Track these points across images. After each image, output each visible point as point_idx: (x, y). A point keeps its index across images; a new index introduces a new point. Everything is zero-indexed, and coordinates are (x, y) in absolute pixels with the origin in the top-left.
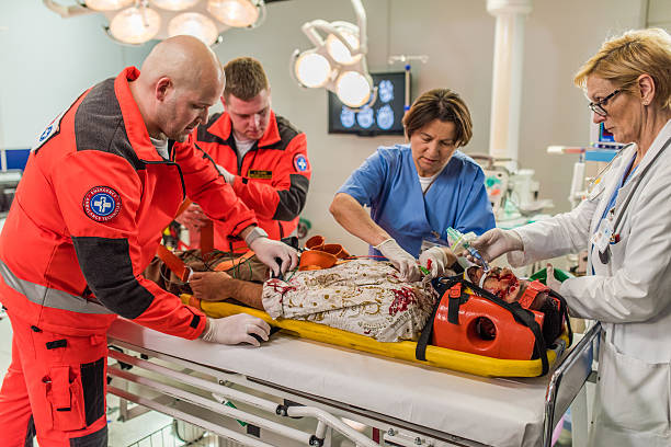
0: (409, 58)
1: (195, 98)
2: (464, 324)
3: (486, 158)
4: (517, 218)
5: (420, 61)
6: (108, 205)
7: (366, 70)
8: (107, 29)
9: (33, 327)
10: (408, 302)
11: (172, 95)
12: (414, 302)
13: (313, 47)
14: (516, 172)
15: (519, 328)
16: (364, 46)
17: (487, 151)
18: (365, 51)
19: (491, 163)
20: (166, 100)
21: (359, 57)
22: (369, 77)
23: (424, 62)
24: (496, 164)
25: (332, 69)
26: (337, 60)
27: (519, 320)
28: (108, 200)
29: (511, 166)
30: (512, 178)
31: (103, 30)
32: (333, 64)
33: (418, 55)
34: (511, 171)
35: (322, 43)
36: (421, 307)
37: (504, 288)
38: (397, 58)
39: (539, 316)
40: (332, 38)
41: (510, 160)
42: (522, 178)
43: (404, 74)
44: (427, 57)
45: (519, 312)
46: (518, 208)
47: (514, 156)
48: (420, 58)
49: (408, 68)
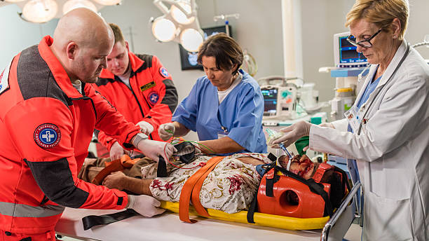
0: (227, 16)
1: (96, 53)
2: (277, 196)
3: (281, 79)
4: (305, 116)
5: (234, 18)
6: (52, 136)
7: (199, 27)
8: (21, 14)
9: (6, 232)
10: (240, 184)
11: (79, 54)
12: (244, 183)
13: (162, 14)
14: (301, 86)
15: (314, 196)
16: (195, 11)
17: (283, 74)
18: (196, 14)
19: (285, 82)
20: (76, 57)
21: (192, 19)
22: (202, 31)
23: (237, 18)
24: (288, 82)
25: (177, 28)
26: (178, 21)
27: (313, 190)
28: (52, 133)
29: (297, 83)
30: (299, 91)
31: (18, 16)
32: (177, 25)
33: (232, 13)
34: (298, 86)
35: (168, 12)
36: (249, 186)
37: (303, 169)
38: (219, 17)
39: (327, 187)
40: (174, 8)
41: (297, 78)
42: (306, 89)
43: (225, 27)
44: (238, 15)
45: (313, 185)
46: (305, 110)
47: (300, 75)
48: (235, 15)
49: (227, 23)
